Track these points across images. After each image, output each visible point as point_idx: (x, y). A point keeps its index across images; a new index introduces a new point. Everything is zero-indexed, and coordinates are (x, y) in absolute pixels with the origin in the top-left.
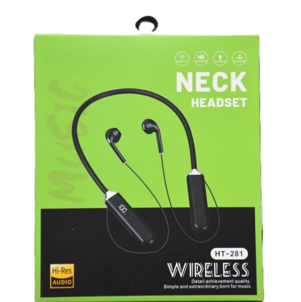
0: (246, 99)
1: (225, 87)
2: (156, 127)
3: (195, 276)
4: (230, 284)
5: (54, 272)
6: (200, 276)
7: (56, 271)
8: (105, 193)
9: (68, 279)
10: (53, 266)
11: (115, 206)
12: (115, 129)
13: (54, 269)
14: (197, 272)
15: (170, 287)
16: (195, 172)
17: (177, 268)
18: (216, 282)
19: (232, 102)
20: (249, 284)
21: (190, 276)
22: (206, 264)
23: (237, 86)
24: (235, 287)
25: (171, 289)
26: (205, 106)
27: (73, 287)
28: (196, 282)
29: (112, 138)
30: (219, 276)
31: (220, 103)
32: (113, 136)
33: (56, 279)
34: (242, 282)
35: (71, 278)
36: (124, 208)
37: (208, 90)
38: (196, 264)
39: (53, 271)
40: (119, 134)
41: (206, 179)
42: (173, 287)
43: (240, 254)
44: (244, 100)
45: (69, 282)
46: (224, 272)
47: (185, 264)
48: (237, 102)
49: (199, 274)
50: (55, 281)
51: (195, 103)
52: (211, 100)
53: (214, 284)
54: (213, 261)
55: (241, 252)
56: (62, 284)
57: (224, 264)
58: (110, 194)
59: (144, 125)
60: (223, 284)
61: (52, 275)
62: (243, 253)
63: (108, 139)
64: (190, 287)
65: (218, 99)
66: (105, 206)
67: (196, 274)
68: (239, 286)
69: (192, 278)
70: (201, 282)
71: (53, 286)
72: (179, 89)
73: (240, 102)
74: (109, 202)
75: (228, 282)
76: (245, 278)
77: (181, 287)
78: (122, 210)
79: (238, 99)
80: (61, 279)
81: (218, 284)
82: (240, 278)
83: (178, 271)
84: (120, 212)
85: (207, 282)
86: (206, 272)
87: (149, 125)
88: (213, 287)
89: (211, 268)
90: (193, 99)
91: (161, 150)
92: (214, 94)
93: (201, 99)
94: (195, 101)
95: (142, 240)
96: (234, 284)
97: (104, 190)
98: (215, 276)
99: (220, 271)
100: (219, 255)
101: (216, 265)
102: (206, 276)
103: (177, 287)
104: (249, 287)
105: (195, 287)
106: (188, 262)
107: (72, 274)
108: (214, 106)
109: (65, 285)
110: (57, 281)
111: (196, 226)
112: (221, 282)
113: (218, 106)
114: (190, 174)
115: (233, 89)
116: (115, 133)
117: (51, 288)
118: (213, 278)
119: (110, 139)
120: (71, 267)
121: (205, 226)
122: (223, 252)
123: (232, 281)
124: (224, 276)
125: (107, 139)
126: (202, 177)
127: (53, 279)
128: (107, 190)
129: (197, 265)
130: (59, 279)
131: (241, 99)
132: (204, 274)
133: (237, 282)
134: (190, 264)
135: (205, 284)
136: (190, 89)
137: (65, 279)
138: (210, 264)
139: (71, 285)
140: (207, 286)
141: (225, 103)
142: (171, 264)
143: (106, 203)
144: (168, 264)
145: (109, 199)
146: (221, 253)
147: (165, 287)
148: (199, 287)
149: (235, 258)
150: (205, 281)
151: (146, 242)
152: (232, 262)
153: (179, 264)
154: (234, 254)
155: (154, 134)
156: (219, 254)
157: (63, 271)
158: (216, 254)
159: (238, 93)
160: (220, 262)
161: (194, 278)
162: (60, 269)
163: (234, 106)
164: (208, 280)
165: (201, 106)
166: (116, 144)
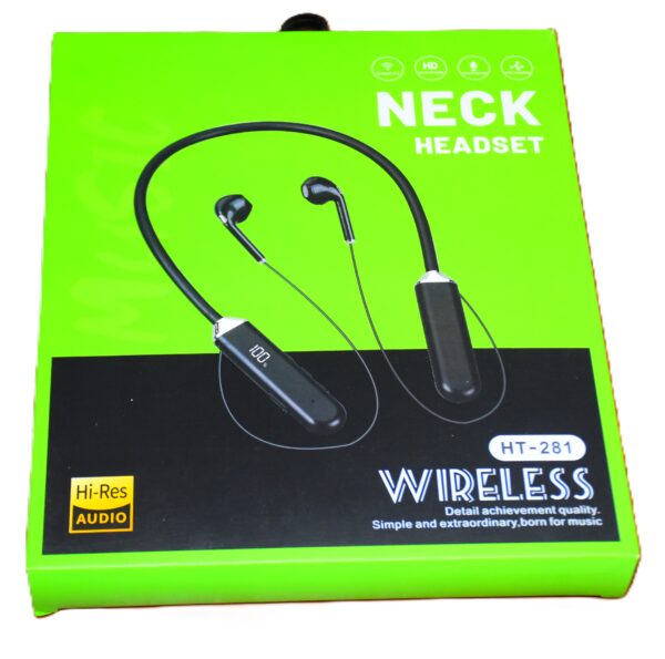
0: (541, 139)
1: (489, 118)
2: (334, 191)
3: (454, 499)
4: (546, 517)
5: (82, 495)
6: (466, 499)
7: (86, 492)
8: (213, 323)
9: (116, 511)
11: (241, 349)
12: (239, 197)
13: (82, 489)
14: (457, 491)
15: (388, 525)
16: (433, 277)
17: (404, 481)
18: (509, 511)
19: (509, 144)
20: (597, 517)
21: (441, 499)
22: (479, 471)
23: (518, 116)
24: (561, 522)
25: (392, 530)
26: (447, 152)
27: (131, 529)
28: (457, 512)
29: (230, 214)
30: (516, 498)
31: (481, 145)
32: (234, 209)
33: (85, 512)
34: (577, 511)
35: (126, 509)
36: (263, 353)
37: (451, 122)
38: (452, 471)
39: (79, 492)
40: (248, 207)
41: (462, 290)
42: (397, 526)
43: (564, 449)
44: (536, 140)
45: (121, 517)
46: (528, 489)
47: (426, 471)
48: (521, 145)
49: (462, 493)
50: (82, 516)
51: (423, 145)
52: (461, 140)
53: (506, 517)
54: (498, 464)
55: (568, 444)
56: (101, 522)
57: (526, 470)
58: (227, 325)
59: (305, 188)
60: (527, 517)
61: (75, 501)
62: (572, 447)
63: (222, 216)
64: (443, 524)
65: (476, 140)
66: (216, 350)
67: (454, 495)
68: (572, 522)
69: (445, 504)
70: (470, 512)
71: (75, 527)
72: (384, 121)
73: (528, 145)
74: (224, 341)
75: (541, 511)
76: (586, 502)
77: (419, 525)
78: (258, 357)
79: (523, 138)
80: (98, 512)
81: (514, 517)
82: (571, 503)
83: (407, 489)
84: (254, 361)
85: (486, 512)
86: (481, 490)
87: (318, 189)
88: (503, 523)
89: (494, 481)
90: (418, 140)
91: (348, 235)
92: (469, 132)
93: (438, 140)
94: (423, 142)
95: (311, 421)
96: (559, 516)
97: (213, 316)
98: (506, 498)
99: (518, 487)
100: (512, 452)
101: (505, 475)
102: (482, 498)
103: (409, 525)
104: (597, 522)
105: (457, 524)
106: (434, 466)
108: (468, 151)
109: (108, 525)
110: (89, 515)
111: (446, 388)
112: (523, 511)
113: (478, 150)
114: (422, 282)
115: (510, 121)
116: (238, 205)
117: (71, 531)
118: (502, 503)
119: (225, 215)
120: (127, 482)
121: (469, 389)
122: (521, 443)
123: (552, 510)
124: (529, 498)
125: (218, 215)
126: (453, 286)
127: (78, 511)
128: (219, 317)
129: (456, 474)
130: (92, 512)
131: (530, 138)
132: (475, 493)
133: (564, 511)
134: (438, 471)
135: (481, 517)
136: (408, 119)
137: (108, 512)
138: (489, 470)
139: (126, 525)
140: (487, 523)
141: (492, 145)
142: (387, 472)
143: (218, 343)
144: (381, 472)
145: (225, 336)
146: (516, 447)
147: (377, 525)
148: (466, 524)
149: (551, 457)
150: (480, 511)
151: (322, 425)
152: (548, 466)
153: (410, 472)
154: (550, 449)
155: (331, 205)
156: (511, 447)
157: (105, 492)
158: (504, 448)
159: (521, 127)
160: (516, 468)
161: (450, 503)
162: (96, 489)
163: (515, 150)
164: (489, 508)
165: (438, 151)
166: (240, 226)
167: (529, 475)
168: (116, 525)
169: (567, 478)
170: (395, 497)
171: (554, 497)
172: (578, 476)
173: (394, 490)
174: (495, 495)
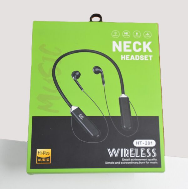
0: (152, 56)
1: (140, 50)
2: (101, 70)
3: (124, 156)
4: (145, 161)
5: (39, 154)
6: (127, 156)
7: (40, 153)
8: (70, 107)
9: (47, 158)
10: (38, 150)
11: (76, 115)
12: (77, 72)
13: (39, 152)
14: (125, 154)
15: (109, 163)
16: (123, 96)
17: (113, 152)
19: (144, 57)
20: (157, 161)
21: (121, 156)
22: (131, 149)
23: (147, 49)
24: (148, 163)
25: (110, 164)
26: (129, 59)
27: (50, 163)
28: (125, 160)
29: (75, 76)
30: (138, 156)
31: (137, 58)
32: (76, 75)
33: (40, 158)
34: (152, 160)
35: (49, 158)
36: (82, 116)
37: (130, 51)
38: (125, 149)
39: (38, 153)
40: (80, 74)
41: (130, 100)
42: (111, 163)
43: (151, 143)
44: (151, 56)
45: (48, 160)
46: (142, 154)
47: (118, 149)
48: (147, 58)
49: (126, 155)
50: (39, 159)
51: (123, 58)
52: (132, 56)
53: (136, 161)
54: (135, 147)
55: (152, 142)
56: (44, 161)
57: (141, 149)
58: (74, 108)
59: (94, 69)
60: (141, 161)
61: (38, 155)
63: (73, 77)
64: (121, 163)
65: (136, 56)
66: (71, 115)
67: (125, 155)
68: (151, 163)
69: (122, 158)
70: (128, 160)
71: (38, 162)
72: (114, 50)
73: (149, 58)
74: (73, 113)
75: (144, 160)
76: (154, 158)
77: (116, 163)
78: (81, 117)
79: (147, 56)
80: (43, 158)
81: (138, 161)
82: (151, 158)
84: (80, 118)
85: (131, 160)
86: (131, 154)
87: (97, 70)
88: (135, 163)
90: (122, 56)
91: (104, 83)
92: (134, 53)
93: (127, 56)
94: (123, 56)
95: (92, 135)
96: (148, 161)
97: (70, 105)
98: (136, 156)
99: (139, 154)
100: (139, 144)
101: (137, 150)
102: (131, 156)
103: (114, 163)
104: (157, 163)
105: (124, 163)
106: (120, 148)
107: (50, 155)
108: (134, 59)
109: (45, 162)
110: (41, 159)
111: (125, 127)
112: (140, 160)
113: (136, 59)
114: (121, 97)
115: (145, 51)
116: (77, 74)
117: (37, 163)
118: (135, 158)
119: (74, 77)
120: (49, 150)
121: (129, 127)
122: (141, 142)
123: (146, 159)
124: (142, 156)
125: (72, 76)
126: (128, 99)
127: (38, 158)
128: (72, 106)
129: (125, 150)
130: (42, 158)
131: (149, 56)
132: (129, 155)
133: (149, 160)
134: (121, 149)
135: (130, 161)
136: (120, 50)
137: (45, 158)
138: (133, 149)
139: (49, 162)
140: (131, 163)
141: (140, 58)
142: (109, 149)
143: (71, 113)
144: (108, 149)
145: (74, 111)
146: (140, 143)
147: (106, 163)
148: (127, 163)
149: (148, 146)
150: (130, 160)
151: (95, 136)
152: (146, 148)
153: (115, 149)
154: (147, 144)
155: (100, 74)
156: (138, 143)
157: (45, 153)
158: (137, 143)
159: (147, 53)
160: (139, 148)
161: (124, 158)
162: (42, 152)
163: (145, 59)
164: (132, 159)
165: (127, 59)
166: (78, 80)
167: (142, 150)
168: (47, 162)
169: (151, 151)
170: (111, 156)
171: (147, 156)
172: (153, 150)
173: (111, 154)
174: (134, 156)
